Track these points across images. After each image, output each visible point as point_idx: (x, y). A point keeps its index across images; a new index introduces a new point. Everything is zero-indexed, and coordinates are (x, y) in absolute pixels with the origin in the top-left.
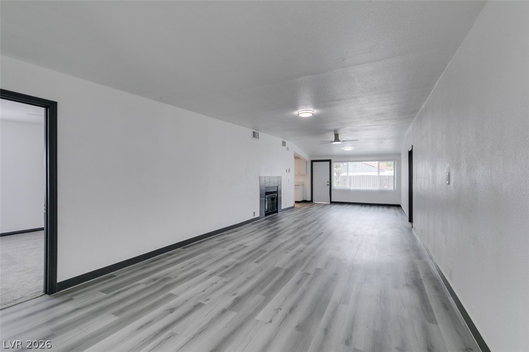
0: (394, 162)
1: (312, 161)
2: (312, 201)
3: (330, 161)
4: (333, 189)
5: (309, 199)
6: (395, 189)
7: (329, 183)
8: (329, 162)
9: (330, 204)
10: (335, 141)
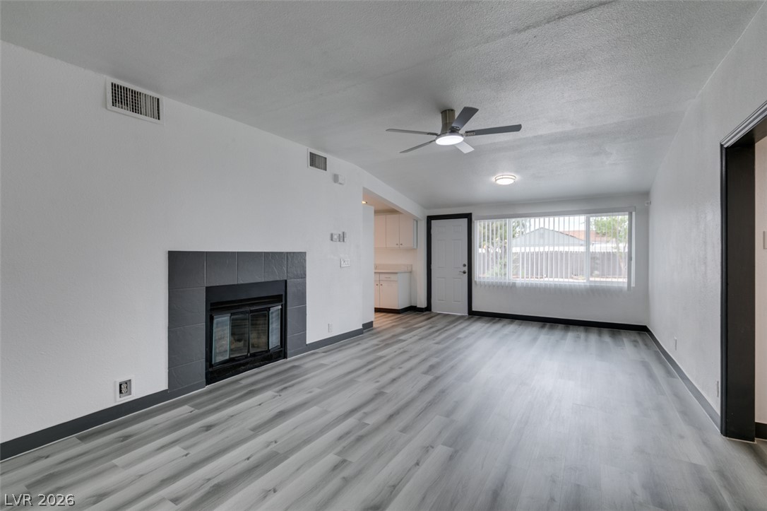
0: (630, 214)
1: (430, 219)
2: (428, 308)
3: (468, 217)
4: (476, 282)
5: (422, 303)
6: (633, 285)
7: (466, 269)
8: (466, 220)
9: (469, 319)
10: (444, 133)
